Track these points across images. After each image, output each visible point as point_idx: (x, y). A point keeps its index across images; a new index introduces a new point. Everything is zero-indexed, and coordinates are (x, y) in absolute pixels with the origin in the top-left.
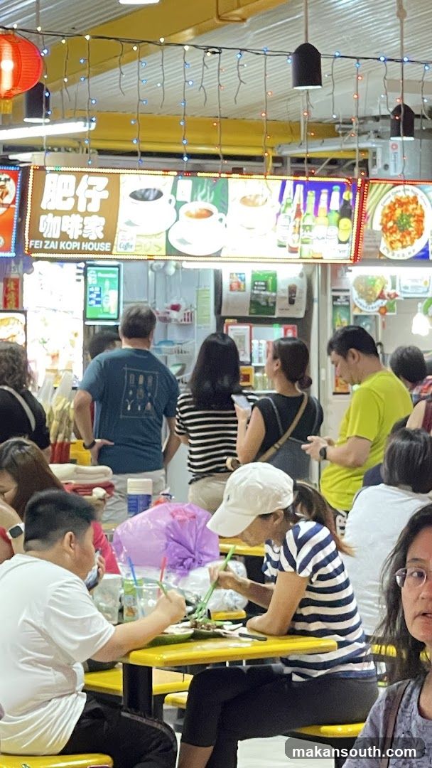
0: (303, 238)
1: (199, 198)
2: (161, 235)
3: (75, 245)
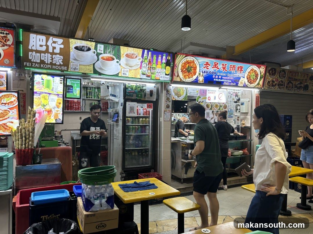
0: (152, 72)
1: (108, 53)
2: (91, 66)
3: (49, 66)
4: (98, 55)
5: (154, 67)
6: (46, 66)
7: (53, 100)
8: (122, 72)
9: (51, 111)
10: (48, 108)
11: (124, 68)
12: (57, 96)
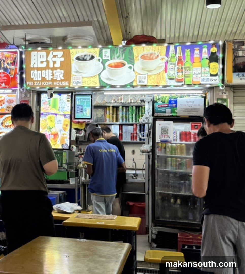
0: (185, 74)
1: (116, 58)
2: (96, 77)
3: (50, 83)
4: (103, 63)
5: (189, 67)
6: (47, 84)
7: (59, 122)
8: (138, 80)
9: (57, 134)
10: (54, 131)
11: (140, 74)
12: (64, 117)
